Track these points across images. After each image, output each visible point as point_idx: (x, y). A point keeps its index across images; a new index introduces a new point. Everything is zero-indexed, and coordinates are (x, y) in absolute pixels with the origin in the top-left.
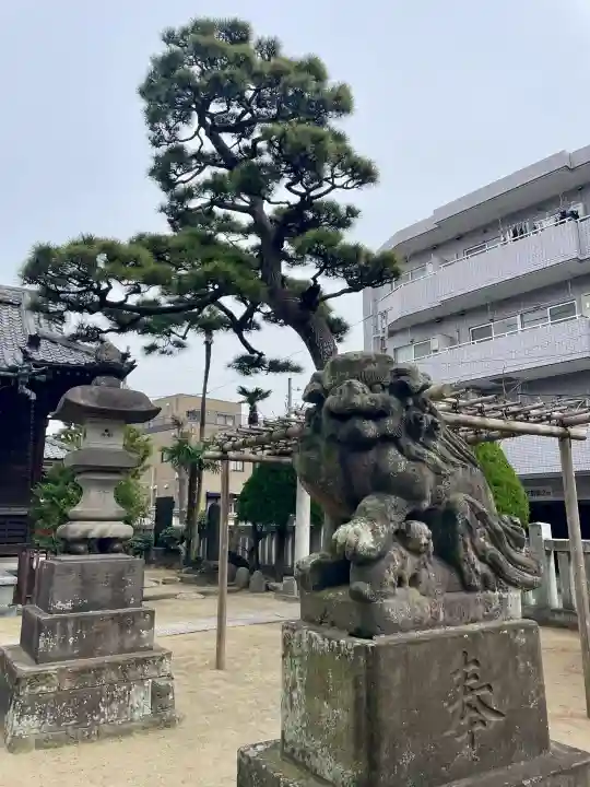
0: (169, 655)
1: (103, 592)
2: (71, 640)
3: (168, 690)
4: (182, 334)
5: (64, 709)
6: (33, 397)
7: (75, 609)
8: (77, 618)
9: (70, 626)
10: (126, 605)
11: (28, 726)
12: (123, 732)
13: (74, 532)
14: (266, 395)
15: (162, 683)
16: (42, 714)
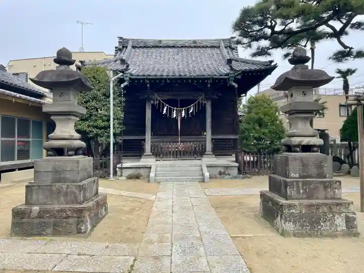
0: (352, 202)
1: (313, 171)
2: (301, 191)
3: (354, 219)
4: (304, 45)
5: (305, 221)
6: (236, 86)
7: (301, 177)
8: (303, 181)
9: (300, 185)
10: (325, 177)
11: (289, 226)
12: (333, 236)
13: (295, 142)
14: (354, 71)
15: (351, 215)
16: (295, 223)
